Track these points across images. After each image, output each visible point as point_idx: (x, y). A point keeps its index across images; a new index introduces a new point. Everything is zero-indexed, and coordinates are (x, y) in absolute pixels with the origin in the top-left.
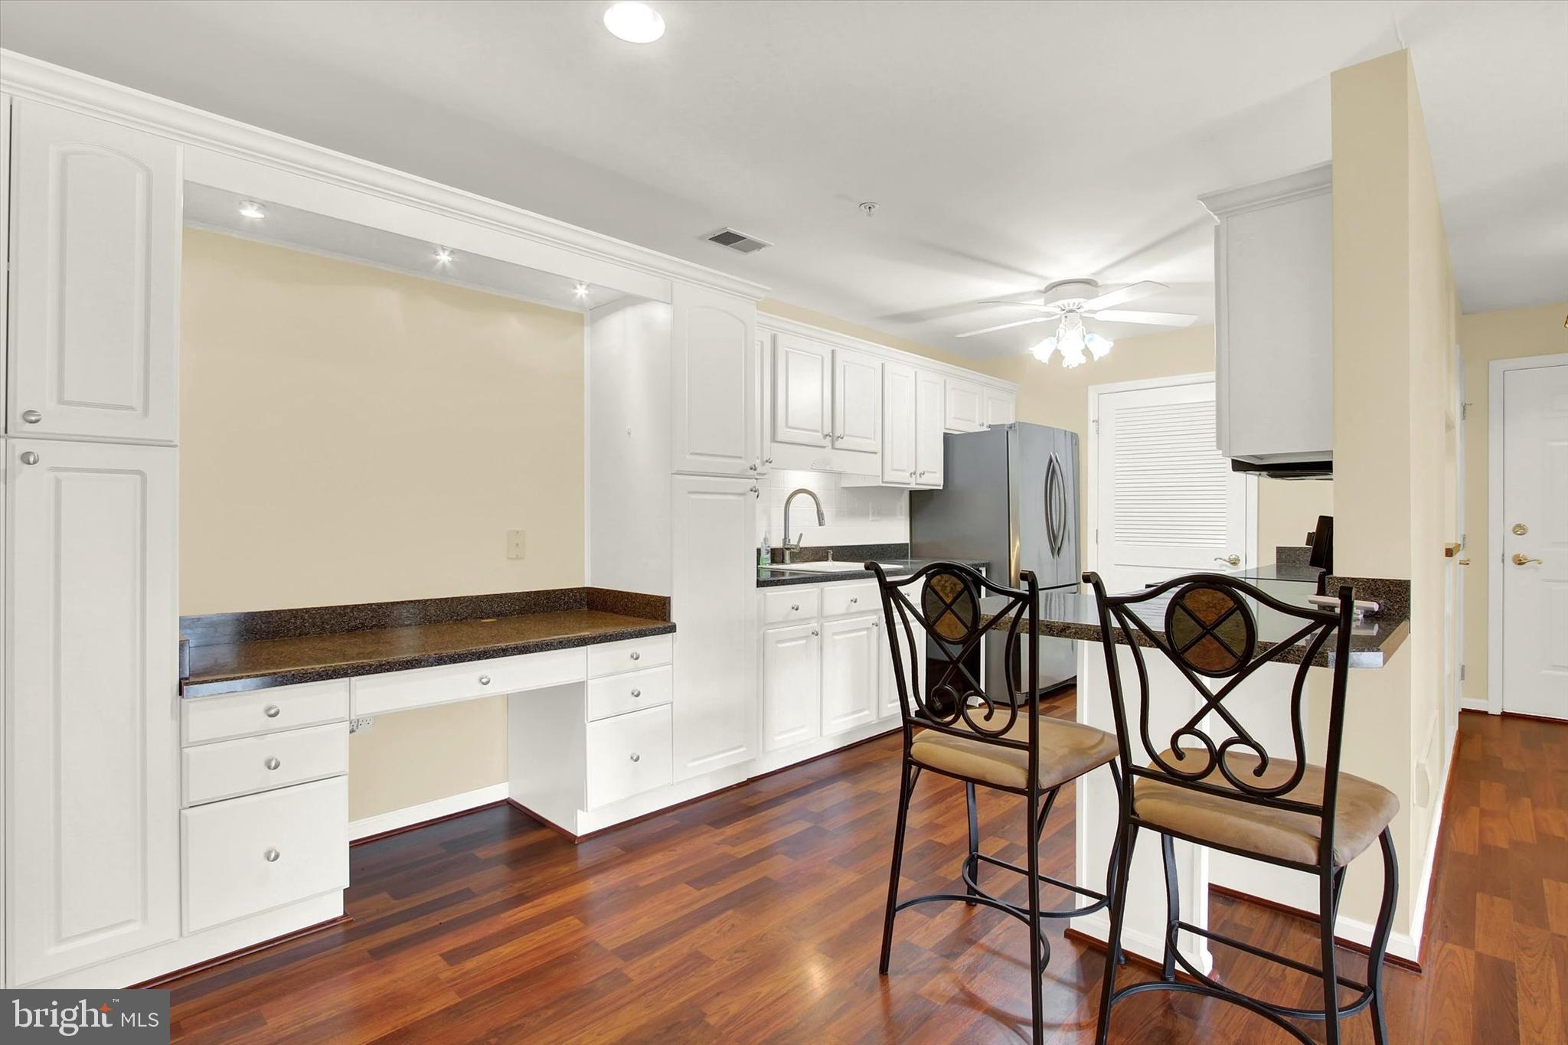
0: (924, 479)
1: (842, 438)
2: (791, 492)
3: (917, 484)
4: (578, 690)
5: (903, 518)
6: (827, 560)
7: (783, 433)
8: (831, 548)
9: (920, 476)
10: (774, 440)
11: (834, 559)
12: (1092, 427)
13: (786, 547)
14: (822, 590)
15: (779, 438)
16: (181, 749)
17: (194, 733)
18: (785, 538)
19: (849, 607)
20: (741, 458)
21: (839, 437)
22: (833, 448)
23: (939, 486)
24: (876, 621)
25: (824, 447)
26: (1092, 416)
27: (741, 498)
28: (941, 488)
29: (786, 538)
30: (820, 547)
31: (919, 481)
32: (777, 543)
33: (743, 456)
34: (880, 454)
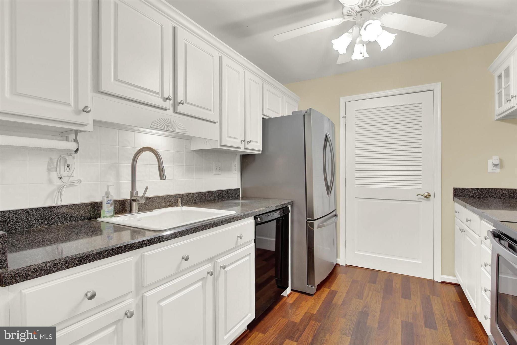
0: (249, 146)
1: (182, 104)
2: (136, 151)
3: (245, 149)
5: (236, 172)
6: (177, 205)
8: (180, 196)
9: (248, 144)
10: (97, 90)
11: (183, 205)
12: (342, 120)
13: (133, 198)
14: (142, 256)
18: (133, 191)
19: (180, 264)
21: (180, 103)
22: (175, 112)
23: (259, 151)
24: (211, 270)
25: (166, 110)
26: (342, 115)
28: (261, 153)
30: (172, 196)
31: (247, 146)
32: (126, 195)
34: (218, 124)
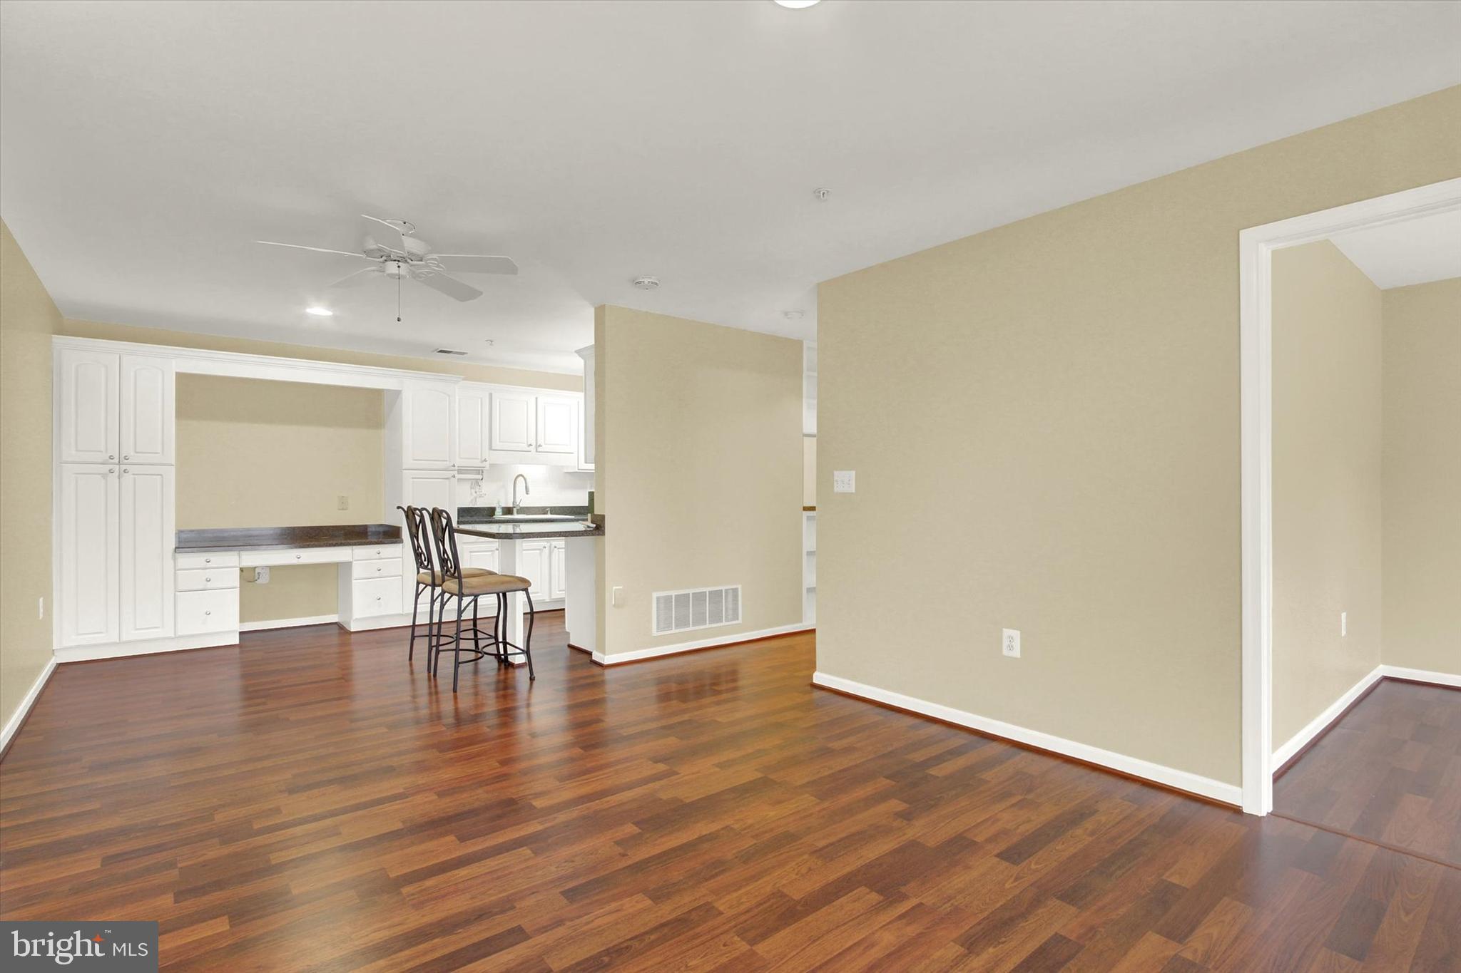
1: (542, 446)
2: (515, 477)
4: (348, 565)
7: (496, 445)
10: (491, 448)
15: (493, 448)
16: (175, 570)
17: (179, 566)
20: (446, 461)
22: (537, 451)
25: (529, 451)
27: (447, 481)
29: (514, 502)
32: (509, 504)
33: (448, 459)
